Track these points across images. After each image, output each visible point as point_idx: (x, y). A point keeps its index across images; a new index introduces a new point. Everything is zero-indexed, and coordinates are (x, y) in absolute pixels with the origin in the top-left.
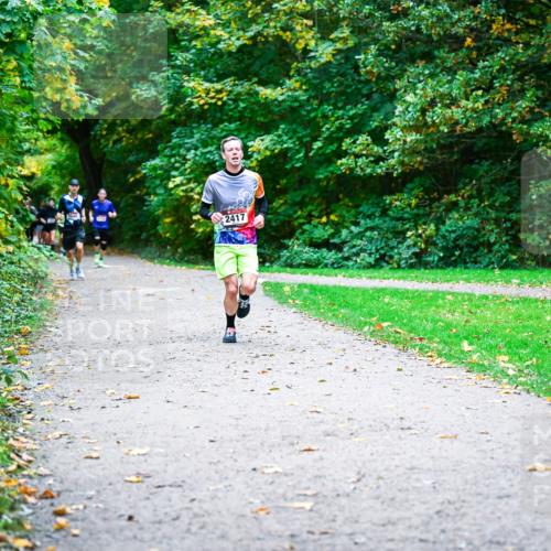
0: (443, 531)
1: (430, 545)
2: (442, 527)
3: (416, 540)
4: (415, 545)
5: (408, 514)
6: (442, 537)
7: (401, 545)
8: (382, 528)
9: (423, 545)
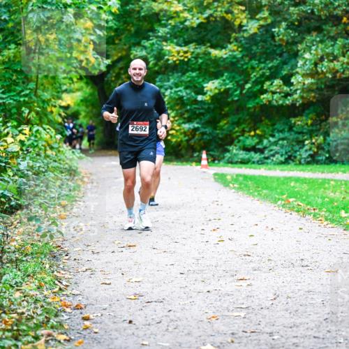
0: (329, 331)
1: (321, 340)
2: (328, 329)
3: (312, 337)
4: (311, 340)
5: (307, 320)
6: (328, 335)
7: (302, 340)
8: (290, 329)
9: (316, 340)
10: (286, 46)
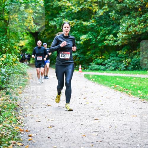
0: (133, 141)
1: (129, 145)
2: (132, 140)
3: (126, 144)
4: (125, 145)
6: (133, 143)
7: (122, 145)
8: (116, 141)
10: (115, 20)
